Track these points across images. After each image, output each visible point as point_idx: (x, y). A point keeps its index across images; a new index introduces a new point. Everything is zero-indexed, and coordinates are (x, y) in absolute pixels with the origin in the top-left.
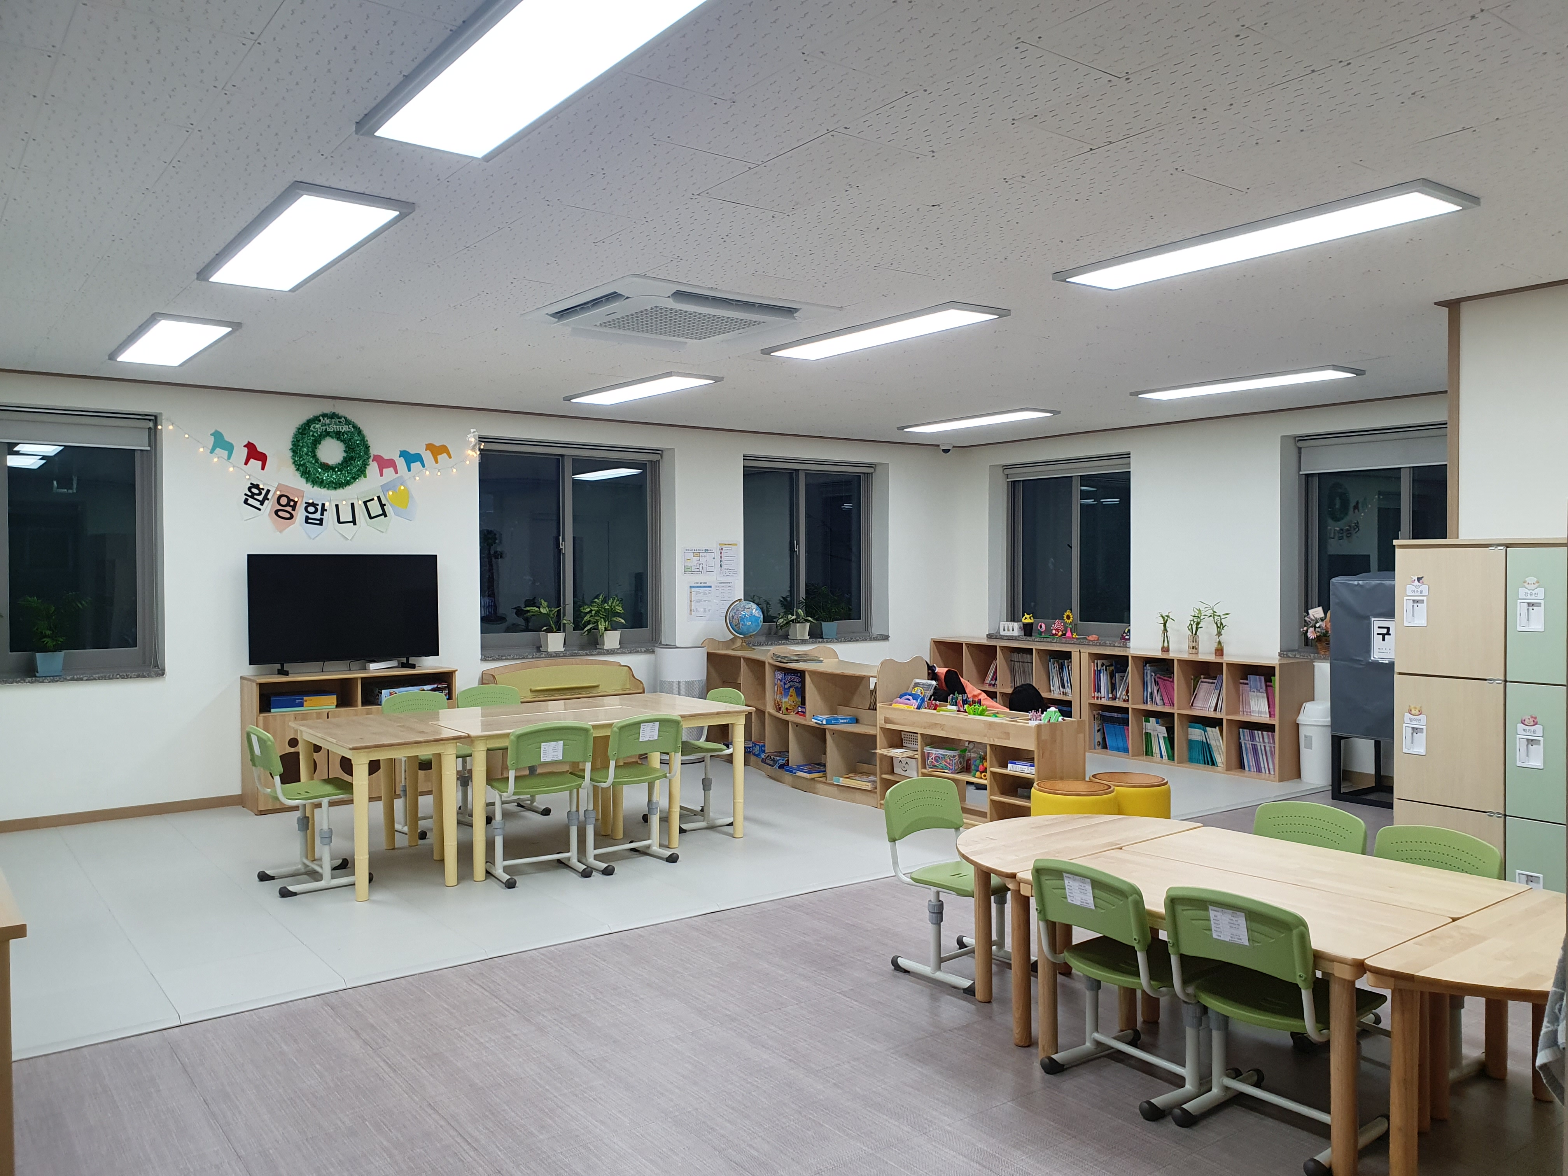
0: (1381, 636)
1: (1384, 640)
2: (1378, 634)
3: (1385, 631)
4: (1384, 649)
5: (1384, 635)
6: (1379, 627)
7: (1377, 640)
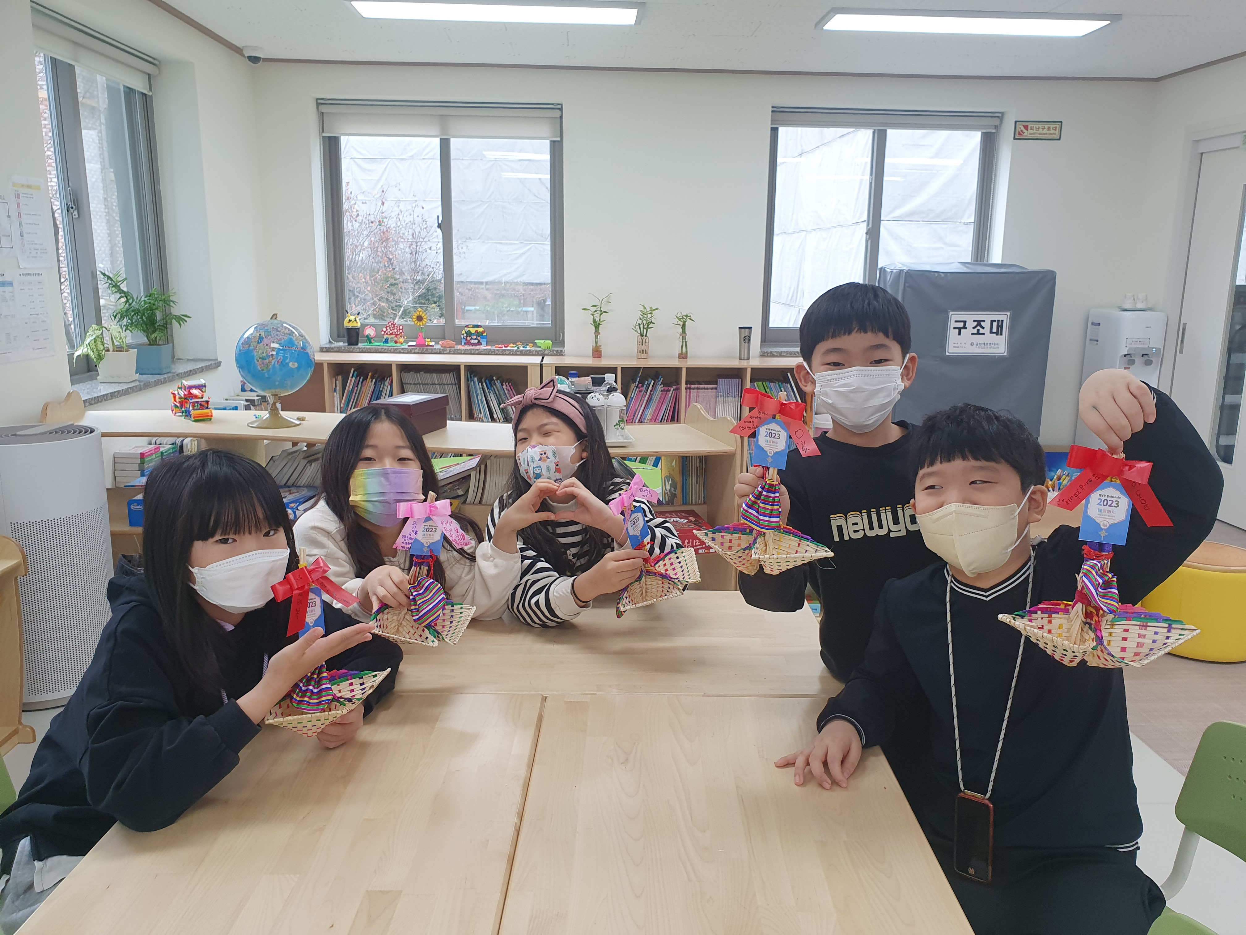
0: (957, 330)
1: (959, 334)
2: (954, 328)
3: (961, 325)
4: (959, 343)
5: (960, 329)
6: (956, 321)
7: (952, 334)
